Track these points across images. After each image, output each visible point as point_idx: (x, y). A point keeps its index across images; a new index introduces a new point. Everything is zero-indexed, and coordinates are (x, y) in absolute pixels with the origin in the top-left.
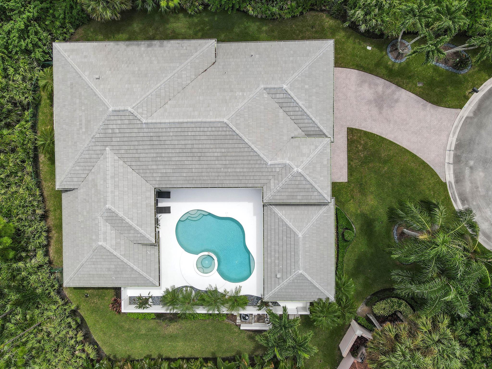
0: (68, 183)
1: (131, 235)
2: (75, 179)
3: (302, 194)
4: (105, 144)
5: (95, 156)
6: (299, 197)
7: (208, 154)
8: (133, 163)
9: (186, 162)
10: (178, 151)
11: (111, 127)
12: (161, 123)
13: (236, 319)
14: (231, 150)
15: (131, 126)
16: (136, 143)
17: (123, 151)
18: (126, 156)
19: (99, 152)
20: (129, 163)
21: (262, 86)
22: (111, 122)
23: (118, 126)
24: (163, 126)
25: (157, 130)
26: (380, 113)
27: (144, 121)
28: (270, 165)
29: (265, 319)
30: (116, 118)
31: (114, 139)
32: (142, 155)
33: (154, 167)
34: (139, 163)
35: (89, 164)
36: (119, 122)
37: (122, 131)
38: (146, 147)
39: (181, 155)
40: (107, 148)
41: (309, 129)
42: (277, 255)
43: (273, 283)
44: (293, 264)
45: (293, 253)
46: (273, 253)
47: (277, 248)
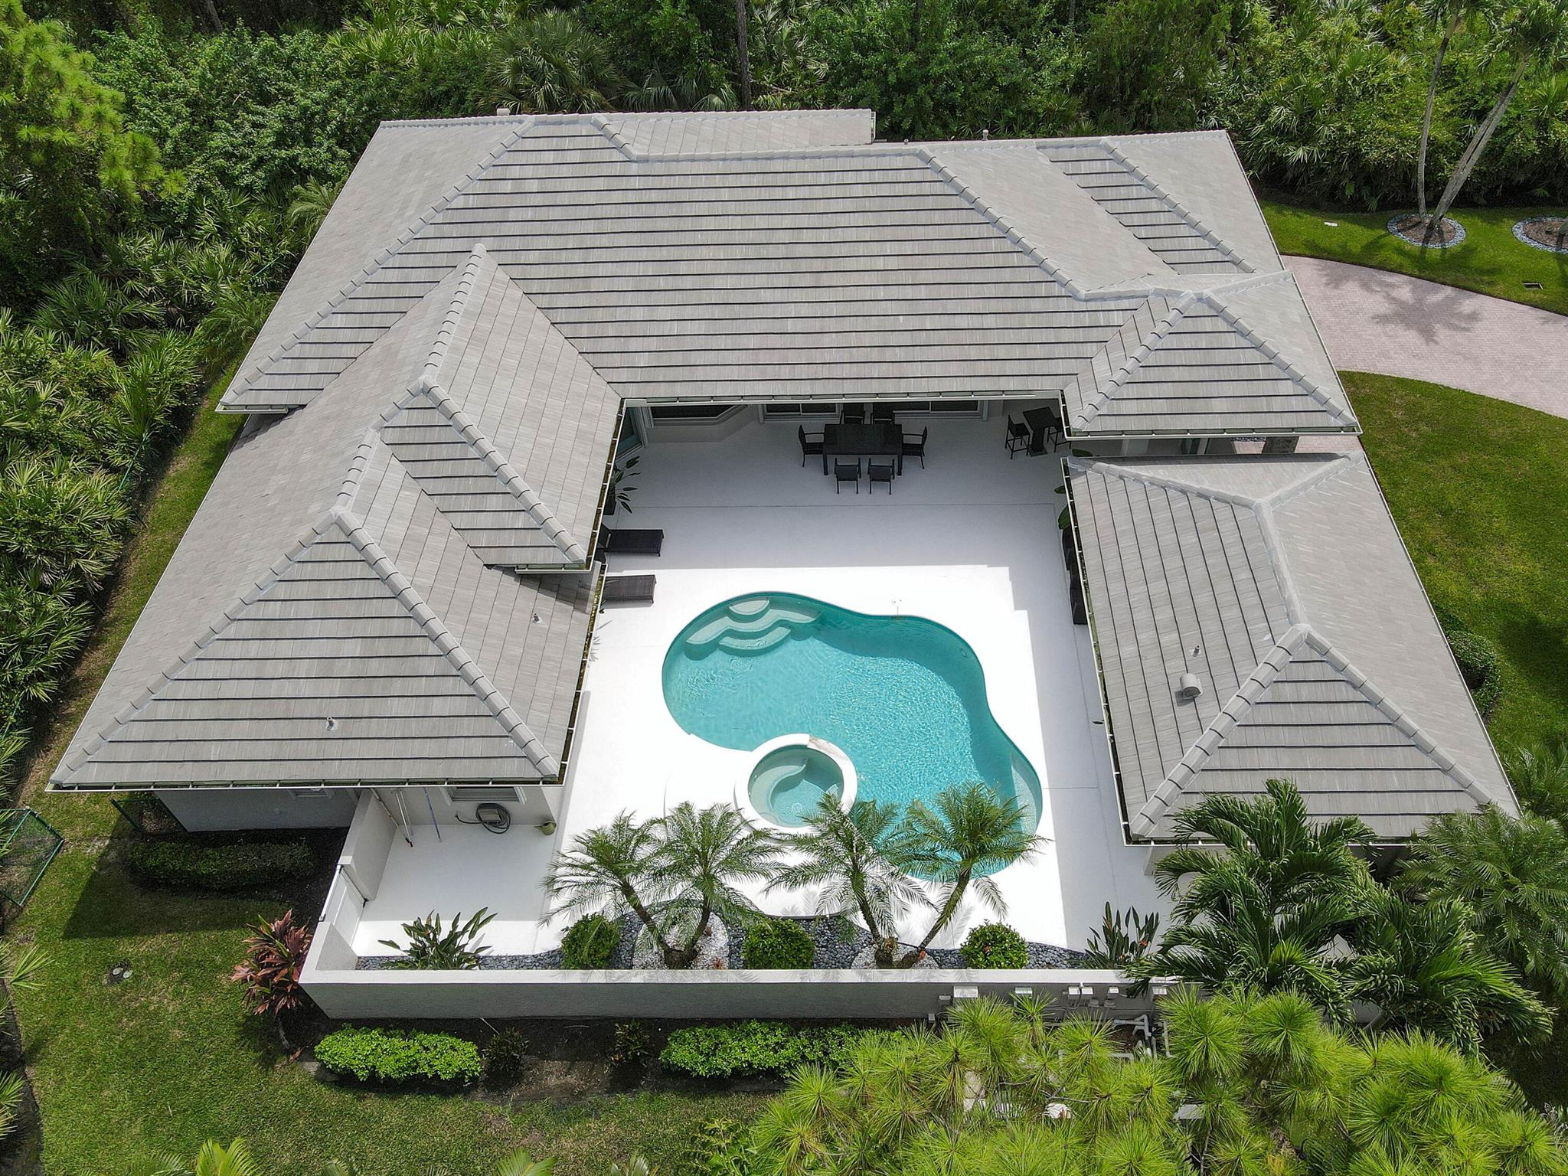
0: (278, 382)
1: (482, 520)
2: (313, 366)
3: (1228, 390)
5: (423, 275)
6: (1219, 405)
8: (561, 301)
11: (515, 172)
14: (936, 247)
15: (586, 171)
17: (533, 256)
19: (442, 260)
20: (544, 301)
23: (542, 172)
25: (676, 182)
27: (638, 153)
28: (1088, 299)
34: (581, 300)
35: (392, 305)
36: (549, 157)
40: (478, 245)
42: (1164, 615)
43: (1167, 735)
44: (1254, 614)
45: (1243, 575)
46: (1142, 616)
47: (1158, 587)
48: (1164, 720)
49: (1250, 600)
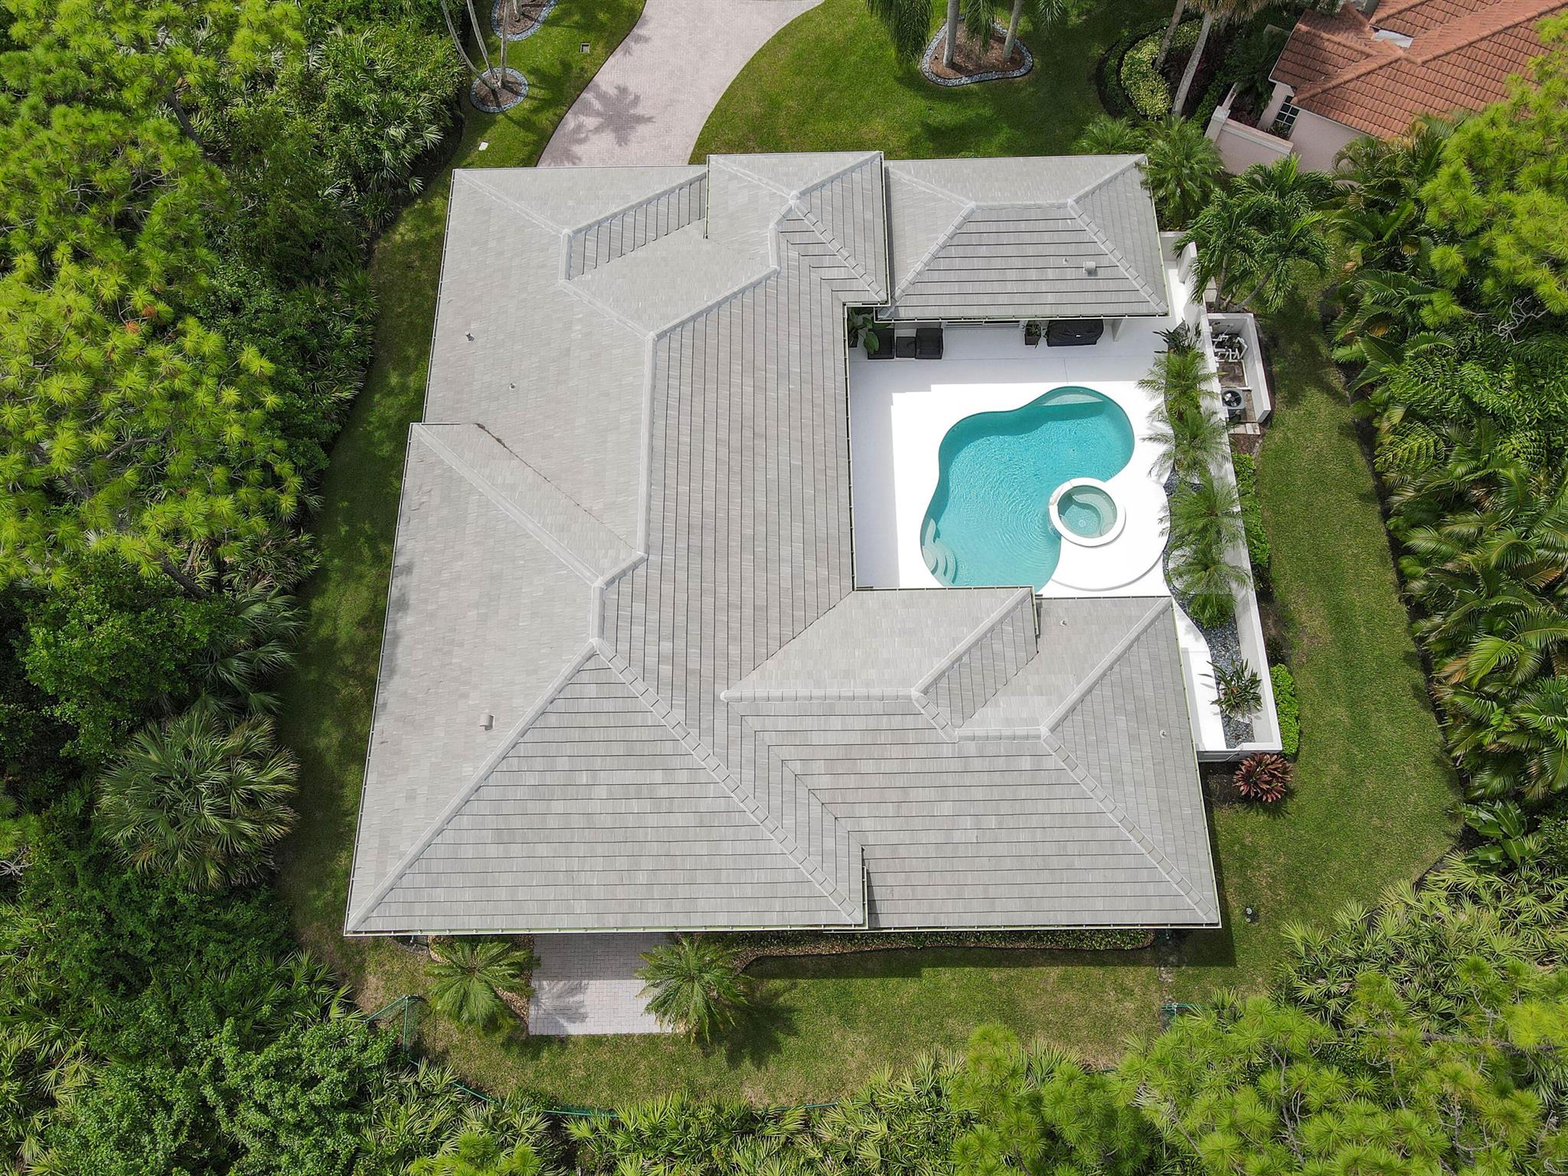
0: (843, 873)
1: (1010, 653)
2: (829, 844)
3: (858, 206)
4: (707, 698)
5: (748, 747)
6: (869, 216)
7: (748, 409)
8: (774, 630)
9: (772, 475)
10: (735, 488)
11: (651, 661)
12: (649, 509)
13: (1246, 436)
14: (736, 348)
15: (654, 597)
16: (708, 600)
17: (734, 651)
18: (748, 645)
19: (735, 730)
20: (774, 645)
21: (562, 281)
22: (637, 654)
23: (652, 638)
24: (657, 504)
25: (670, 525)
26: (650, 119)
27: (641, 553)
28: (779, 264)
29: (1230, 360)
30: (623, 634)
31: (693, 665)
32: (748, 595)
33: (786, 570)
34: (774, 613)
35: (775, 776)
36: (638, 630)
37: (666, 631)
38: (722, 576)
39: (748, 483)
40: (722, 696)
41: (684, 208)
42: (1033, 274)
43: (1112, 285)
44: (1051, 225)
45: (1023, 226)
46: (1029, 287)
47: (1012, 275)
48: (1102, 285)
49: (1041, 225)
